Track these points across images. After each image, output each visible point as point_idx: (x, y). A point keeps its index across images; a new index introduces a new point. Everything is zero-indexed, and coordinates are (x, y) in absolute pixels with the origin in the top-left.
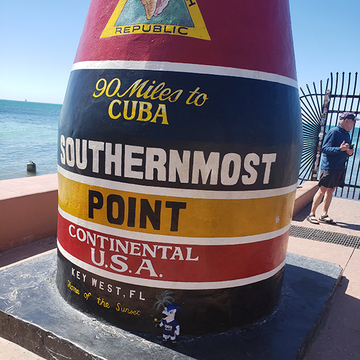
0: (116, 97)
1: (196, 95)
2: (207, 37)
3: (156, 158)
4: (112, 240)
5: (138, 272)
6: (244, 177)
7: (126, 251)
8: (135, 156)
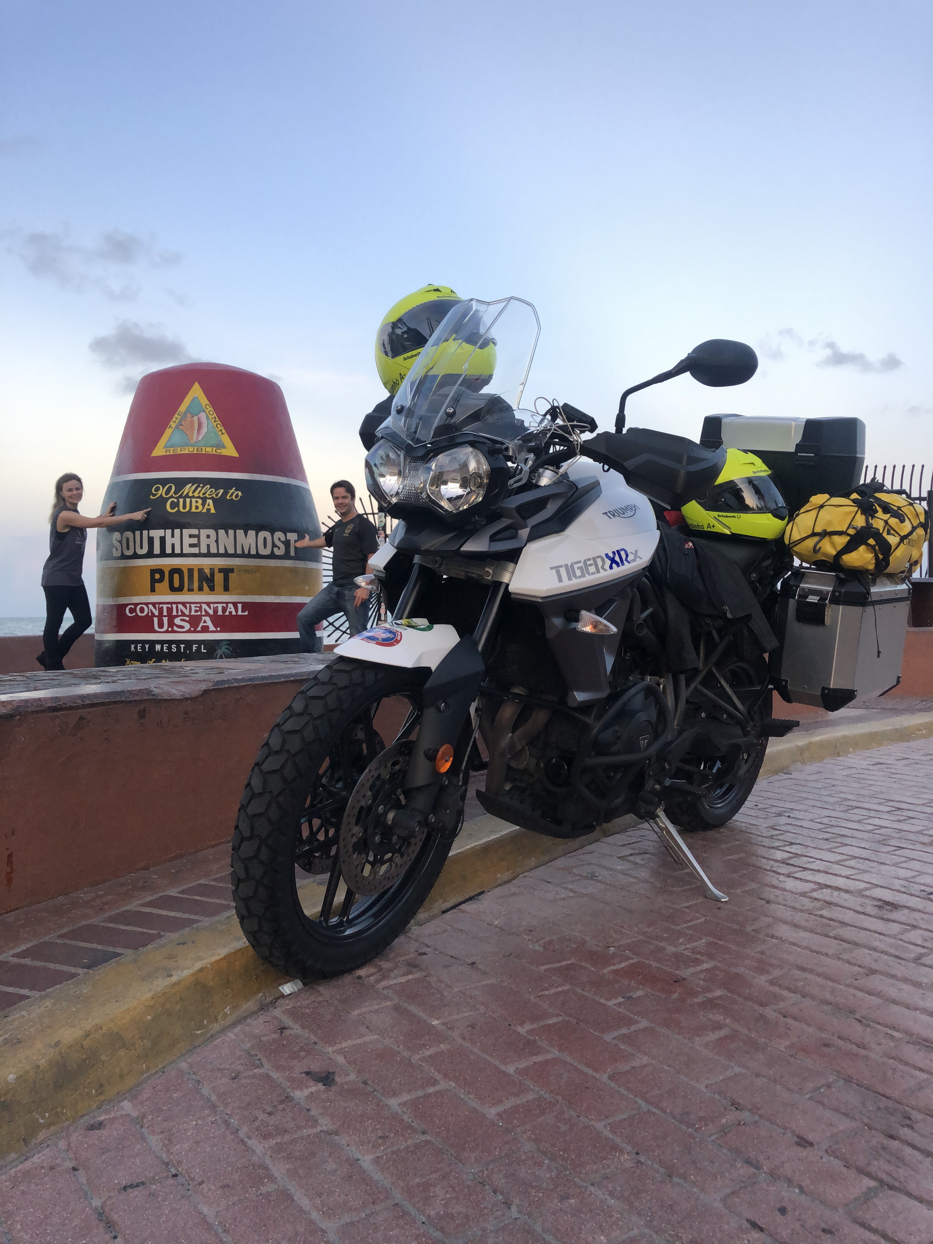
0: (172, 497)
1: (233, 493)
2: (235, 454)
3: (208, 536)
4: (174, 606)
5: (199, 629)
6: (275, 549)
7: (187, 613)
8: (191, 536)
